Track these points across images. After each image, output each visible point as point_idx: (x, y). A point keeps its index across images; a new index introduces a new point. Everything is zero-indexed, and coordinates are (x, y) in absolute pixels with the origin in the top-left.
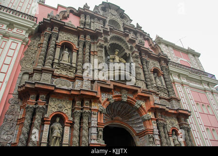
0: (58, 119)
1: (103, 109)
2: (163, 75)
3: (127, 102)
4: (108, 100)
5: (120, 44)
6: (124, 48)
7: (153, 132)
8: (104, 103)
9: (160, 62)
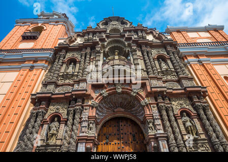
0: (56, 119)
1: (95, 104)
2: (170, 59)
3: (123, 93)
4: (101, 94)
5: (119, 45)
6: (123, 47)
7: (153, 117)
8: (96, 98)
9: (166, 48)
